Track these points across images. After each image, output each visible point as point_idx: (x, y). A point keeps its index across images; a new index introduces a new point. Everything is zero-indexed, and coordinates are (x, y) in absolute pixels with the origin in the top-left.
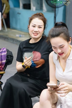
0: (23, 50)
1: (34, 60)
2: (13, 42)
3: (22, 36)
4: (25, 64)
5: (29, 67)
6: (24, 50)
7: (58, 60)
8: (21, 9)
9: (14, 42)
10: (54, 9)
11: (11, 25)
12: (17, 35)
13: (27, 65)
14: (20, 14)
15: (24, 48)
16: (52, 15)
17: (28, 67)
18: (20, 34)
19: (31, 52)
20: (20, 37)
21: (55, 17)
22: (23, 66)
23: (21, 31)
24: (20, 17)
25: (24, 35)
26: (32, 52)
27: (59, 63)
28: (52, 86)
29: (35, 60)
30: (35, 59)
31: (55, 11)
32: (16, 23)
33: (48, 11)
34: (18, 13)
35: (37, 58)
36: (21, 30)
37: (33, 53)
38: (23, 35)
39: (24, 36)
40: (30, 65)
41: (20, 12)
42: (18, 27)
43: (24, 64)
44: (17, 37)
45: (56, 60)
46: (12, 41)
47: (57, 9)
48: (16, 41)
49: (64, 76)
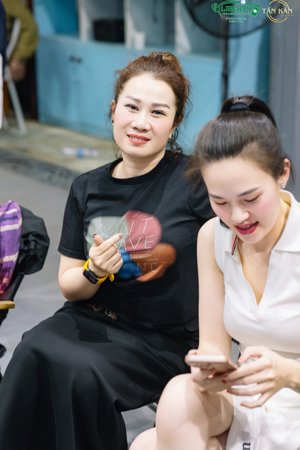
0: (86, 208)
1: (130, 249)
2: (50, 179)
3: (86, 152)
4: (95, 265)
5: (112, 278)
6: (92, 205)
7: (236, 252)
9: (56, 178)
10: (221, 42)
11: (42, 109)
12: (69, 151)
14: (79, 61)
15: (91, 197)
16: (214, 65)
17: (108, 279)
18: (82, 145)
19: (121, 215)
20: (80, 156)
21: (225, 77)
22: (87, 274)
23: (85, 133)
24: (81, 73)
25: (98, 148)
26: (124, 217)
27: (240, 267)
28: (209, 364)
29: (134, 248)
30: (135, 243)
31: (226, 49)
32: (64, 101)
33: (197, 50)
34: (72, 59)
35: (142, 240)
36: (84, 129)
37: (130, 218)
38: (91, 148)
39: (95, 153)
40: (117, 271)
41: (78, 55)
42: (73, 116)
43: (89, 265)
44: (68, 159)
45: (227, 253)
46: (46, 175)
47: (232, 43)
48: (61, 175)
49: (260, 321)
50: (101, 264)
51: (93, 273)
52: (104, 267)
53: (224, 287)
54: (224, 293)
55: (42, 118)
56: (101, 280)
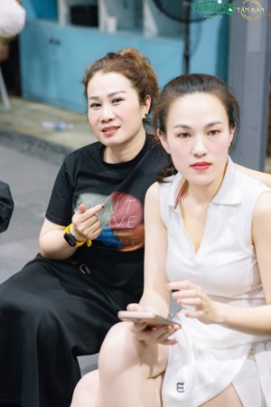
2: (29, 149)
3: (63, 125)
4: (76, 230)
5: (90, 244)
8: (62, 26)
9: (34, 149)
10: (183, 26)
11: (25, 87)
12: (48, 125)
13: (85, 237)
14: (58, 43)
16: (177, 47)
18: (60, 119)
20: (58, 129)
21: (187, 58)
22: (67, 237)
23: (63, 108)
24: (59, 54)
25: (75, 122)
26: (110, 196)
31: (187, 32)
32: (45, 79)
33: (163, 33)
34: (52, 41)
36: (63, 105)
38: (68, 122)
39: (71, 126)
41: (57, 37)
42: (52, 93)
43: (70, 229)
44: (46, 132)
46: (26, 146)
47: (193, 27)
48: (39, 146)
49: (197, 267)
50: (83, 230)
51: (73, 237)
52: (85, 233)
53: (167, 241)
54: (167, 246)
55: (25, 95)
56: (79, 244)
